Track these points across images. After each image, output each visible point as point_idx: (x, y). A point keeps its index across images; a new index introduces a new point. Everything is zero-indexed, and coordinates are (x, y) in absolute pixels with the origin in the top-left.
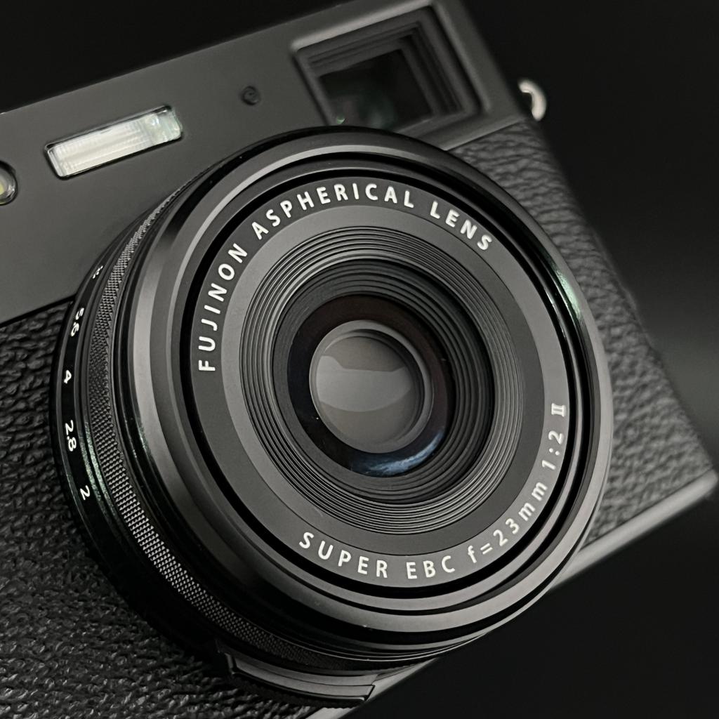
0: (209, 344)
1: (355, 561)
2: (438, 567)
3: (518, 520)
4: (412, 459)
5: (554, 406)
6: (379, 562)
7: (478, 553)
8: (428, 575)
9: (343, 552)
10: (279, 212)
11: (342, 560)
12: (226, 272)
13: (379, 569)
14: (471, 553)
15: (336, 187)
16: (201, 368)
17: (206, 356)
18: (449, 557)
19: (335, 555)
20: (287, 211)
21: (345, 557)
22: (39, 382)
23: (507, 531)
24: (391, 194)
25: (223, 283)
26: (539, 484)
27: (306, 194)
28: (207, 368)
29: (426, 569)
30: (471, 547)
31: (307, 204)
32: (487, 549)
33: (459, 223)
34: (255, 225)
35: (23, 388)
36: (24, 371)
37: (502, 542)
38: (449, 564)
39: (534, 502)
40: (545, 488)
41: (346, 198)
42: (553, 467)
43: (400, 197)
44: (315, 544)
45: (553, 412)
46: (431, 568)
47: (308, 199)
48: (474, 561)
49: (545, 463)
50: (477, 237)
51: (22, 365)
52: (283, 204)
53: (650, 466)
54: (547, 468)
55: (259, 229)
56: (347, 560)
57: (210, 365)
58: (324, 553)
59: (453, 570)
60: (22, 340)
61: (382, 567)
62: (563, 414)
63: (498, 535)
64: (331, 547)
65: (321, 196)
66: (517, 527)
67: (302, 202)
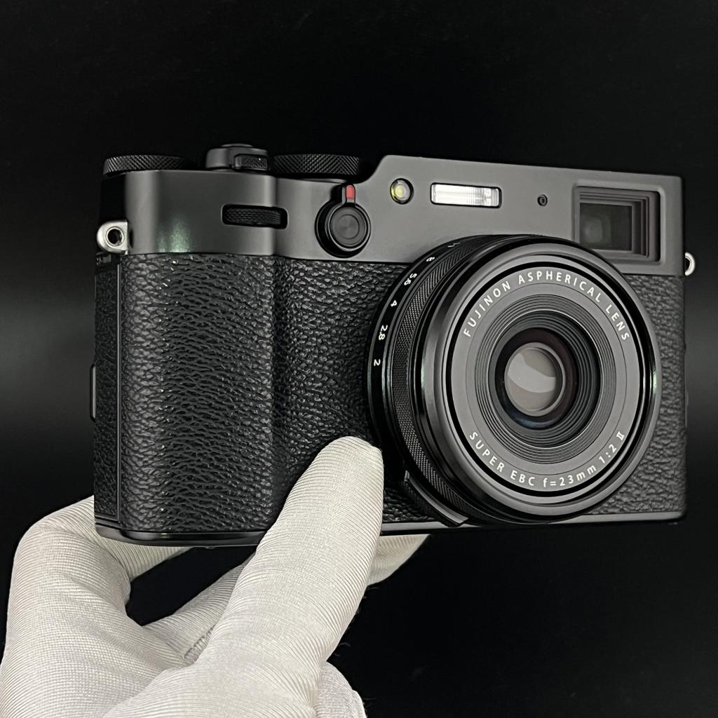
0: (473, 323)
1: (490, 457)
2: (526, 480)
3: (575, 478)
4: (538, 423)
5: (619, 433)
6: (501, 463)
7: (548, 483)
8: (520, 481)
9: (487, 450)
10: (534, 275)
11: (485, 453)
12: (497, 293)
13: (499, 466)
14: (545, 481)
15: (567, 275)
16: (465, 332)
17: (469, 328)
18: (533, 478)
19: (483, 450)
20: (538, 276)
21: (487, 453)
22: (377, 298)
23: (567, 480)
24: (591, 291)
25: (493, 297)
26: (593, 466)
27: (551, 272)
28: (467, 334)
29: (521, 478)
30: (546, 479)
31: (549, 277)
32: (553, 484)
33: (618, 321)
34: (520, 276)
35: (369, 298)
36: (373, 289)
37: (562, 484)
38: (532, 481)
39: (586, 473)
40: (595, 470)
41: (569, 282)
42: (604, 462)
43: (595, 294)
44: (477, 439)
45: (617, 436)
46: (523, 479)
47: (551, 275)
48: (545, 486)
49: (601, 458)
50: (623, 332)
51: (373, 287)
52: (538, 272)
53: (652, 491)
54: (601, 461)
55: (521, 279)
56: (487, 455)
57: (469, 333)
58: (479, 446)
59: (532, 485)
60: (378, 274)
61: (501, 467)
62: (622, 439)
63: (561, 480)
64: (483, 445)
65: (558, 276)
66: (572, 481)
67: (548, 275)
